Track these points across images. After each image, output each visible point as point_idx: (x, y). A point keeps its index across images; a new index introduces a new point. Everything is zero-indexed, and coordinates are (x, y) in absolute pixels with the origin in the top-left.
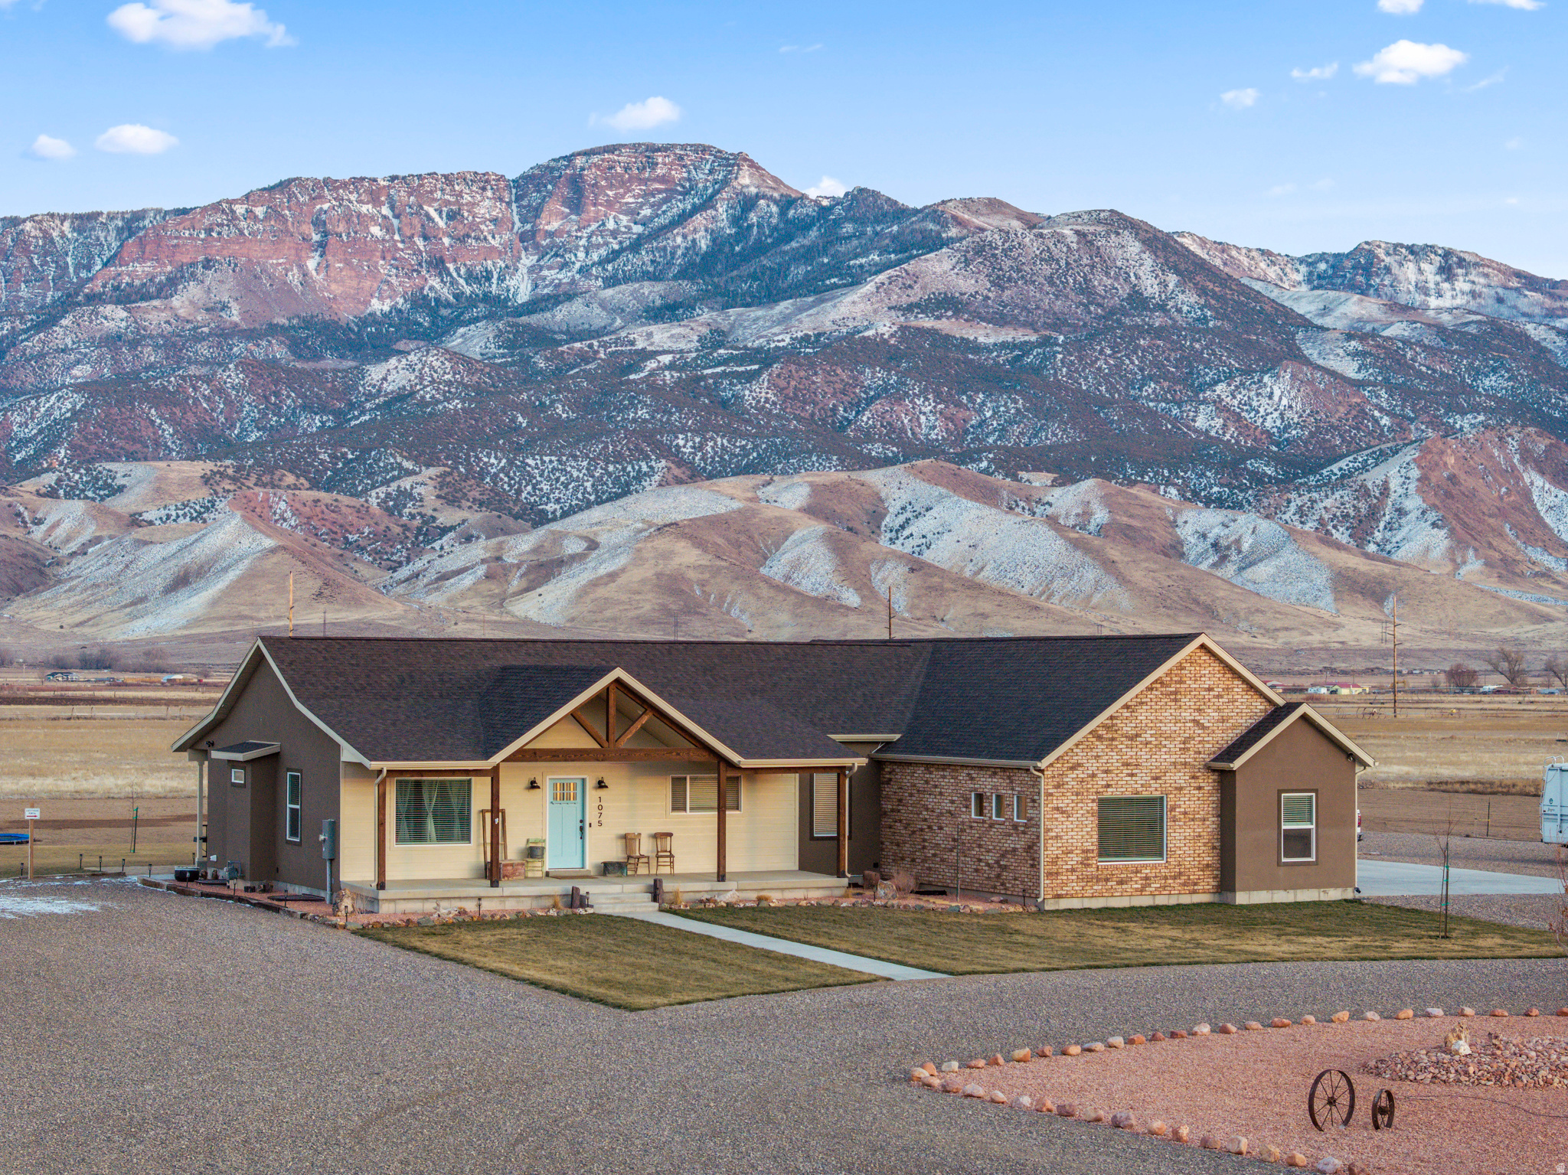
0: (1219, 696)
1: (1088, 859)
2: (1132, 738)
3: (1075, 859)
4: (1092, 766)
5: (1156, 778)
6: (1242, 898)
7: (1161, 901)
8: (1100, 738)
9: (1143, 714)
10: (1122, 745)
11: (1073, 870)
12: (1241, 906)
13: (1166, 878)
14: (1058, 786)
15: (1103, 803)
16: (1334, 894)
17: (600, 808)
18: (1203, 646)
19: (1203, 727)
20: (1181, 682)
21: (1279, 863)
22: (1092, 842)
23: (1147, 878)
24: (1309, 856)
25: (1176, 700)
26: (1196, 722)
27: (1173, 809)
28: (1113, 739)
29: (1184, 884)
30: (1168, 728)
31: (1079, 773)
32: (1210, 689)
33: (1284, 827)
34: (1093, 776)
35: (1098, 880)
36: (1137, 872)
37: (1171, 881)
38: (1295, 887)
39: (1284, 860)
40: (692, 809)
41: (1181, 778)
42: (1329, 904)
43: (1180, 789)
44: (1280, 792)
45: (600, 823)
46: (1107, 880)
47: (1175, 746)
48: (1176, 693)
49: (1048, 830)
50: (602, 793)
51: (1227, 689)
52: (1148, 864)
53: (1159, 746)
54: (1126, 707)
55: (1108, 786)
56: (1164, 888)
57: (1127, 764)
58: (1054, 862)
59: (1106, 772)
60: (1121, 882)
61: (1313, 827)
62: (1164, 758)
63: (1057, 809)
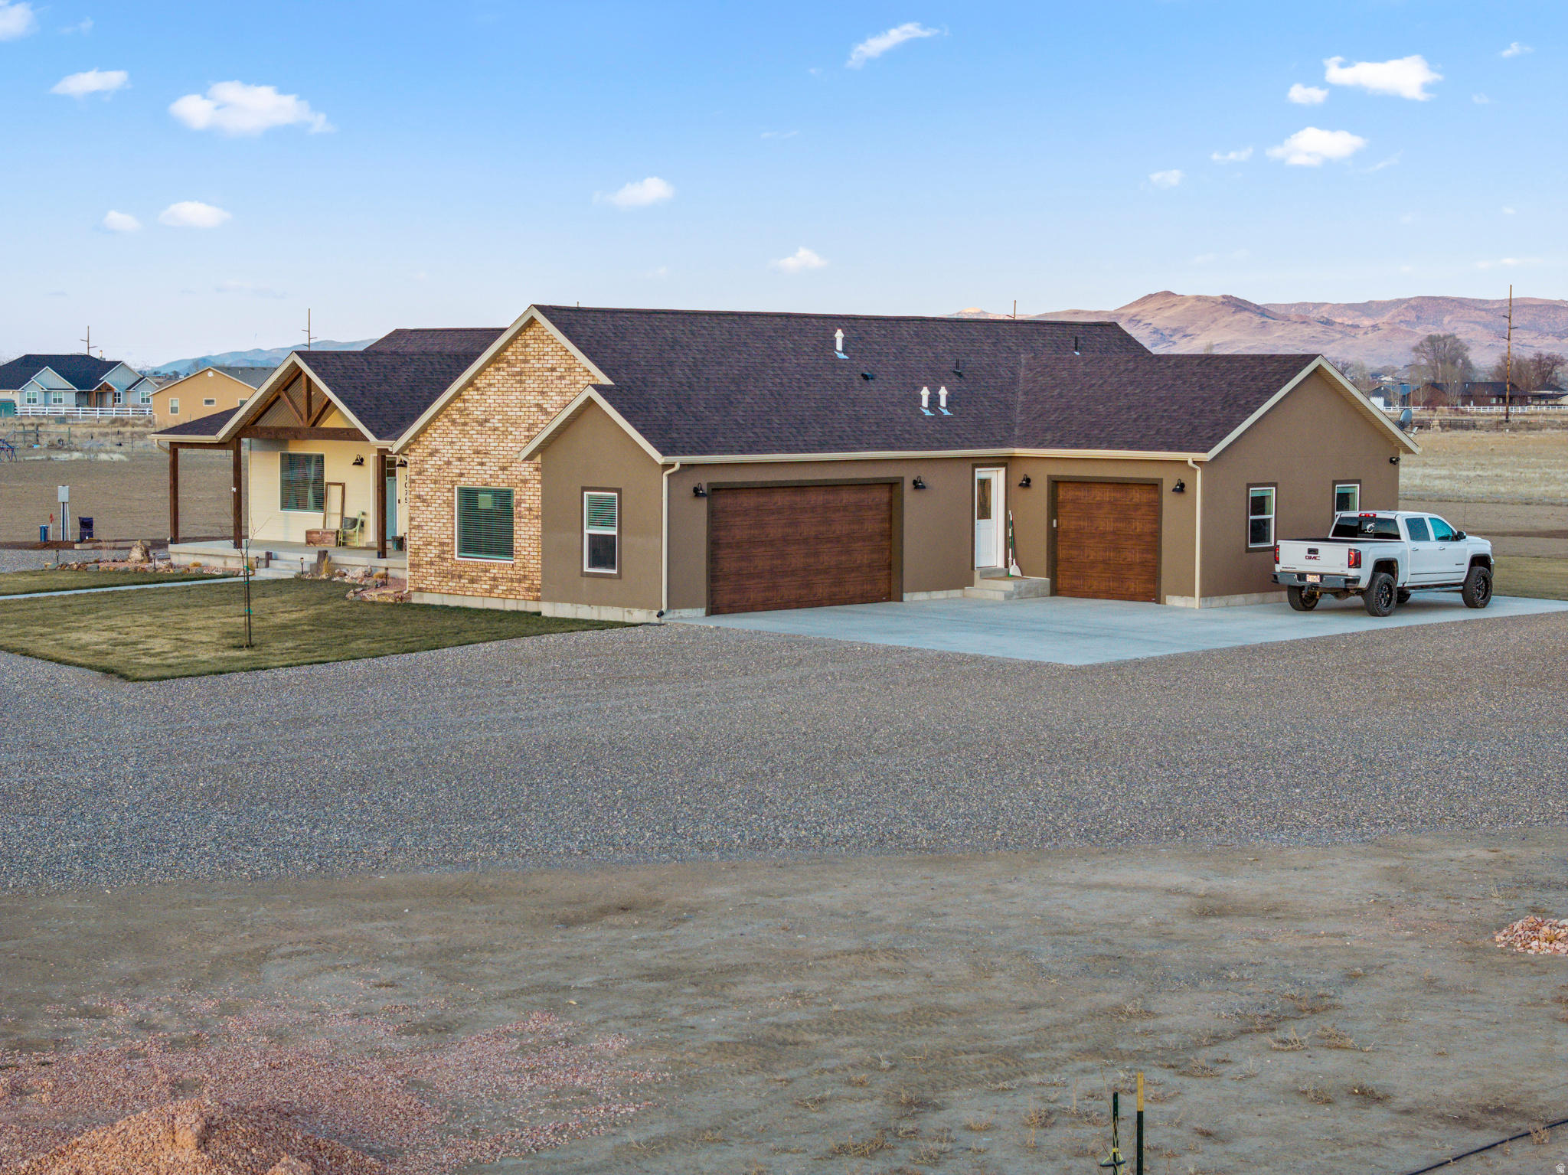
0: (561, 378)
1: (444, 552)
2: (482, 423)
3: (433, 551)
4: (447, 453)
5: (504, 469)
6: (547, 609)
7: (510, 605)
8: (454, 422)
9: (492, 397)
10: (473, 429)
11: (432, 563)
13: (512, 580)
14: (419, 473)
15: (462, 493)
16: (639, 616)
18: (536, 321)
19: (547, 412)
20: (526, 361)
21: (583, 573)
22: (447, 534)
23: (494, 579)
24: (612, 565)
25: (521, 382)
26: (539, 406)
27: (519, 504)
28: (465, 424)
29: (528, 590)
30: (514, 412)
31: (436, 460)
32: (553, 370)
33: (588, 531)
34: (449, 463)
35: (453, 576)
36: (486, 571)
37: (516, 585)
38: (598, 602)
39: (587, 569)
41: (525, 469)
43: (525, 481)
44: (583, 489)
46: (460, 577)
47: (520, 433)
48: (520, 373)
51: (569, 369)
52: (497, 563)
54: (475, 388)
55: (461, 475)
56: (510, 591)
57: (477, 452)
58: (416, 553)
59: (460, 459)
60: (472, 581)
61: (616, 532)
62: (511, 446)
63: (419, 497)
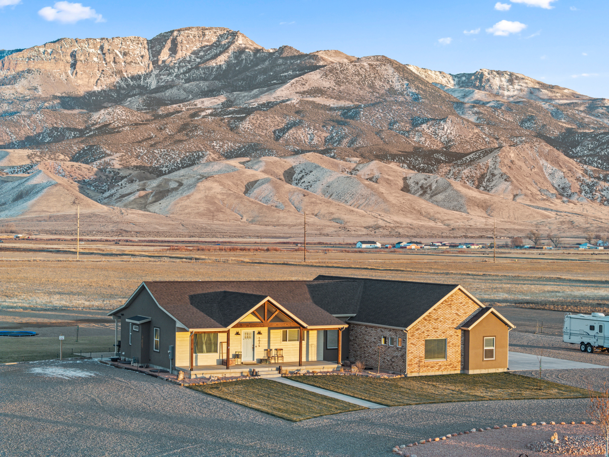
0: (464, 305)
1: (421, 360)
2: (436, 320)
3: (417, 360)
4: (423, 329)
5: (444, 333)
6: (471, 372)
7: (445, 373)
8: (426, 320)
9: (440, 312)
10: (433, 322)
11: (417, 363)
12: (471, 375)
13: (446, 365)
14: (412, 336)
15: (426, 341)
16: (500, 370)
17: (259, 341)
18: (459, 289)
19: (459, 316)
20: (452, 301)
21: (483, 360)
22: (423, 354)
23: (440, 366)
24: (493, 357)
25: (450, 307)
26: (456, 314)
27: (449, 343)
28: (430, 320)
29: (452, 367)
30: (448, 316)
31: (419, 331)
32: (461, 303)
33: (485, 348)
34: (424, 332)
35: (425, 367)
36: (437, 364)
37: (448, 366)
38: (489, 368)
39: (485, 359)
40: (289, 340)
41: (452, 332)
42: (499, 374)
43: (451, 336)
44: (484, 337)
45: (259, 346)
46: (427, 366)
47: (450, 322)
48: (450, 304)
49: (409, 350)
50: (260, 336)
51: (467, 303)
52: (441, 361)
53: (445, 322)
54: (435, 309)
55: (428, 336)
56: (446, 369)
57: (434, 328)
58: (411, 361)
59: (428, 331)
60: (432, 367)
61: (494, 348)
62: (446, 326)
63: (412, 343)
